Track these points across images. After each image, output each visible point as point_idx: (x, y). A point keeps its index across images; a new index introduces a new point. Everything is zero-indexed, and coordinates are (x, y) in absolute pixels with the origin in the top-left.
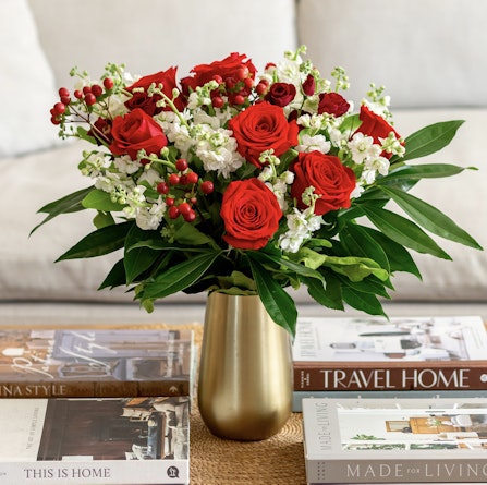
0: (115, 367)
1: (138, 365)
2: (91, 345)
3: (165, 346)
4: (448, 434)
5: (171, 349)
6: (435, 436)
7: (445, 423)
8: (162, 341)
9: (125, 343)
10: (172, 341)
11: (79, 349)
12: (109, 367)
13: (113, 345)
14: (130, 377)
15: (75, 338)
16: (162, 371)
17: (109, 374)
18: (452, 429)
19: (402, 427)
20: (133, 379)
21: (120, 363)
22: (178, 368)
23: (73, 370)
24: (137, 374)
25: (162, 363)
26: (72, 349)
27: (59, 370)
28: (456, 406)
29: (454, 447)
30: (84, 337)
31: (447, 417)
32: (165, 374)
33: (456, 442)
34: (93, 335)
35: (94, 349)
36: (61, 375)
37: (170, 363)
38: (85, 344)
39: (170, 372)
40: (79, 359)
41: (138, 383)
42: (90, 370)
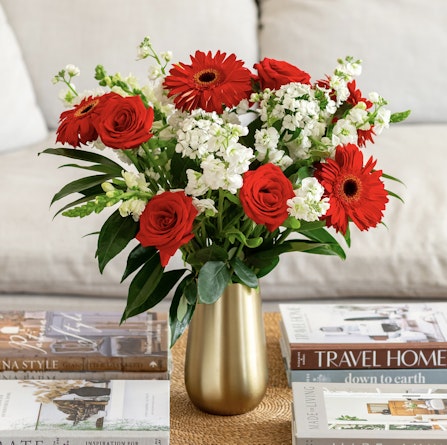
0: (101, 344)
1: (121, 343)
2: (79, 325)
3: (144, 326)
4: (423, 416)
5: (150, 329)
6: (412, 418)
7: (419, 406)
8: (141, 321)
9: (109, 323)
10: (150, 322)
11: (68, 328)
12: (95, 344)
13: (99, 325)
14: (115, 353)
15: (64, 319)
16: (143, 349)
17: (96, 350)
18: (427, 412)
19: (381, 410)
20: (117, 355)
21: (105, 341)
22: (156, 346)
23: (63, 346)
24: (120, 351)
25: (143, 341)
26: (62, 328)
27: (51, 346)
28: (430, 391)
29: (429, 428)
30: (73, 318)
31: (422, 401)
32: (146, 350)
33: (431, 424)
34: (80, 316)
35: (81, 328)
36: (54, 351)
37: (150, 341)
38: (73, 324)
39: (149, 349)
40: (68, 336)
41: (122, 358)
42: (79, 346)
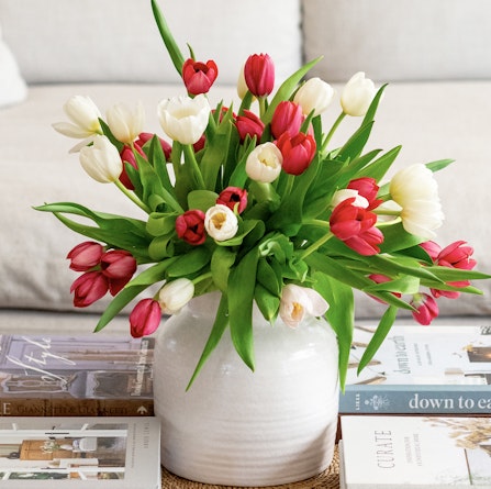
0: (73, 381)
1: (100, 379)
2: (45, 355)
3: (135, 356)
5: (143, 360)
8: (133, 350)
9: (87, 353)
10: (145, 351)
11: (30, 359)
12: (65, 381)
13: (73, 354)
14: (90, 394)
15: (26, 345)
16: (130, 387)
17: (64, 389)
20: (93, 397)
21: (79, 376)
22: (149, 384)
23: (20, 384)
24: (98, 390)
25: (131, 379)
26: (21, 359)
27: (3, 383)
30: (37, 344)
32: (133, 390)
34: (48, 341)
35: (48, 358)
36: (6, 390)
37: (140, 378)
38: (37, 352)
39: (139, 387)
40: (28, 370)
41: (99, 401)
42: (42, 384)
